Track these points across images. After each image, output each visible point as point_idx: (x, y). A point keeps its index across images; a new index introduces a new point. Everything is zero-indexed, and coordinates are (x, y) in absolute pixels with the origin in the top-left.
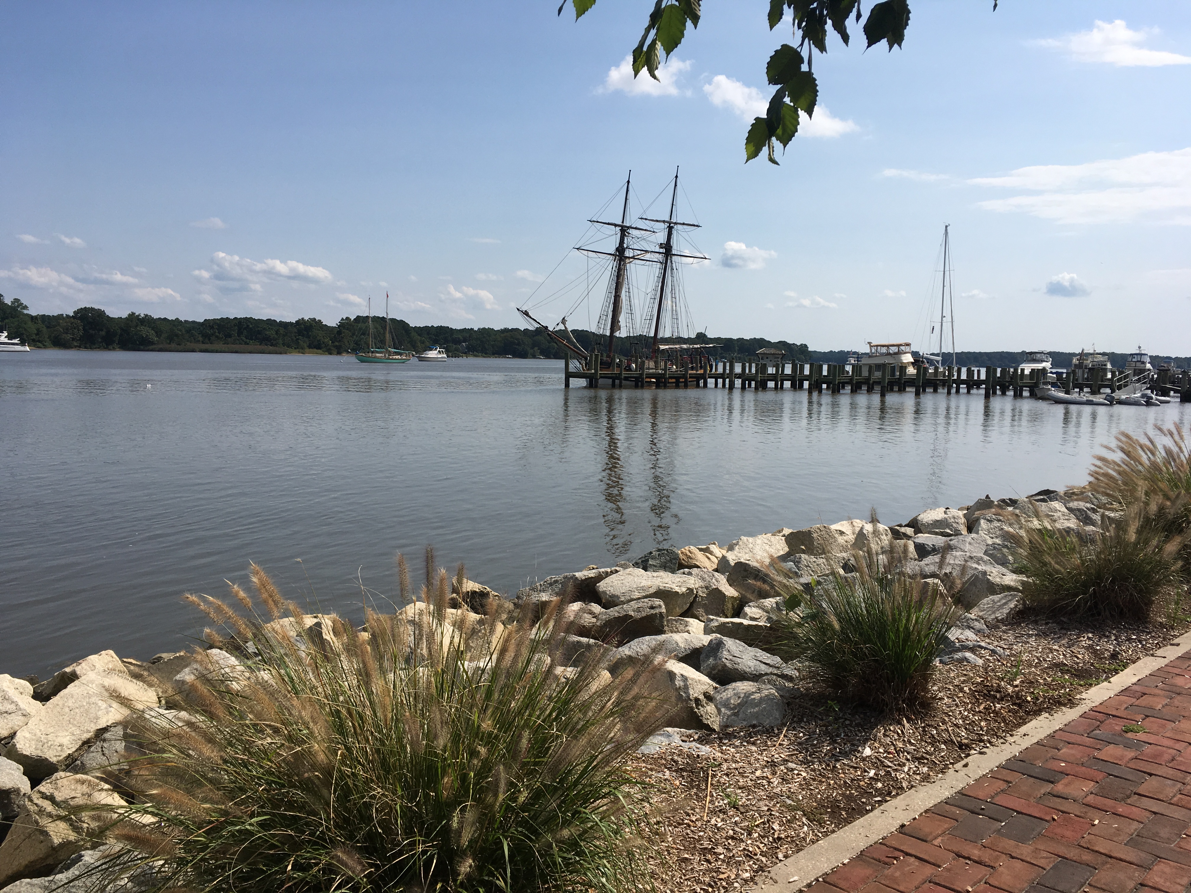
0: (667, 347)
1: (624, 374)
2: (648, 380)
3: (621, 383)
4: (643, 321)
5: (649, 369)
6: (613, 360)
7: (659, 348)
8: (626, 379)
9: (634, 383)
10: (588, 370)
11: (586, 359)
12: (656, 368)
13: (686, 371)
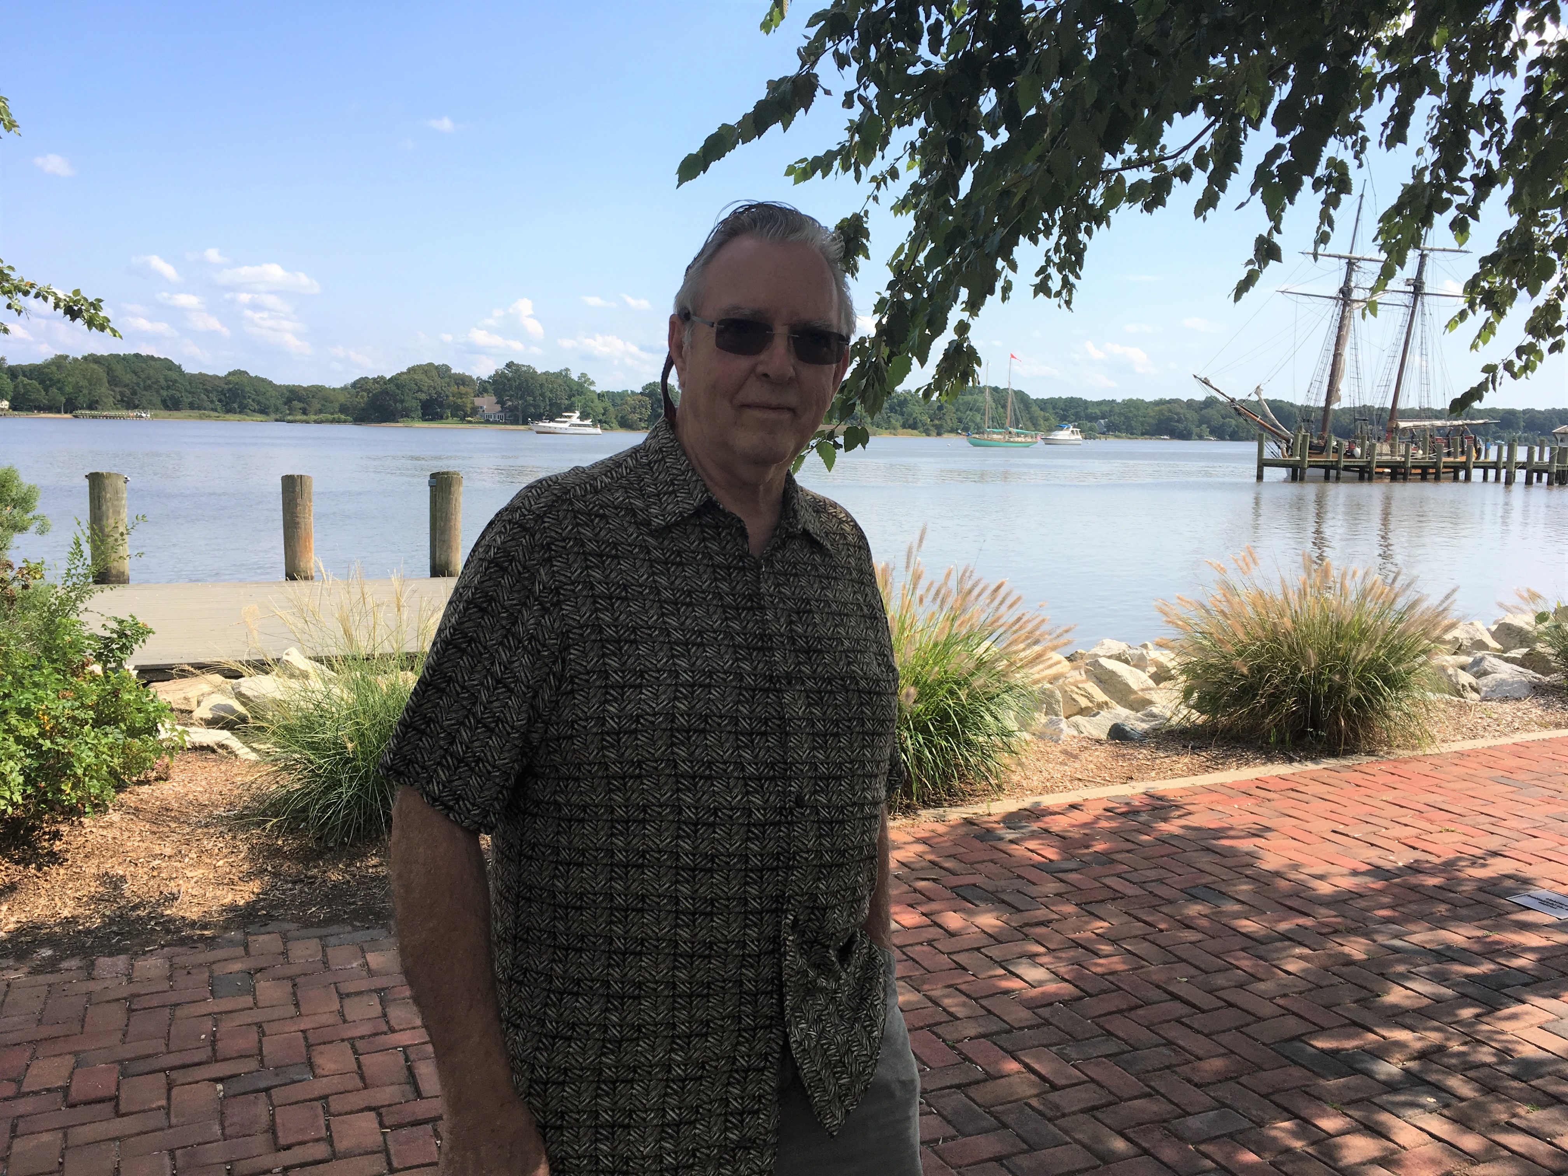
0: (1410, 424)
1: (1344, 462)
2: (1380, 470)
3: (1338, 473)
4: (1375, 388)
5: (1381, 454)
6: (1327, 442)
7: (1397, 426)
8: (1347, 468)
9: (1357, 474)
10: (1291, 455)
11: (1288, 441)
12: (1393, 453)
13: (1439, 459)
